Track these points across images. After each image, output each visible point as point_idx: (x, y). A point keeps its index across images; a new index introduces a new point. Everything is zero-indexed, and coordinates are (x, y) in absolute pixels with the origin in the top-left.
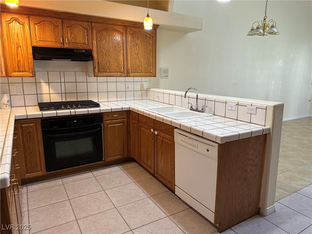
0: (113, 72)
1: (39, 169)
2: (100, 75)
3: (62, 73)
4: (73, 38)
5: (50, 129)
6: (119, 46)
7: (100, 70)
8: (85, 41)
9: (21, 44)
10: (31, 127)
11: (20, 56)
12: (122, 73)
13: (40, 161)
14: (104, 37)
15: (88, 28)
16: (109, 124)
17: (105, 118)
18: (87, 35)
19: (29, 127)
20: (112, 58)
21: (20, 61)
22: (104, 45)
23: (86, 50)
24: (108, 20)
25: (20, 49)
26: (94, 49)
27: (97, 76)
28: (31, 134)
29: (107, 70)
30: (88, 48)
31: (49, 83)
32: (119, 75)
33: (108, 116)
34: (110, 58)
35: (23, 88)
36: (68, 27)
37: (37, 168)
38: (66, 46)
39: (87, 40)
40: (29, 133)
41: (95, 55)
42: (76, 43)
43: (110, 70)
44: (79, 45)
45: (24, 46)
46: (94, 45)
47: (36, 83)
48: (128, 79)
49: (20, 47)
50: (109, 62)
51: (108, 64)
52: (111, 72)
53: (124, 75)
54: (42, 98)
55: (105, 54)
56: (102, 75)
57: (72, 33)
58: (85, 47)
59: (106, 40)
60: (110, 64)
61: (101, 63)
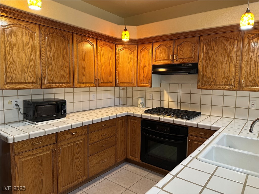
0: (219, 85)
1: (137, 156)
2: (204, 87)
3: (180, 85)
4: (181, 54)
5: (145, 128)
7: (204, 82)
8: (192, 55)
9: (146, 64)
10: (136, 123)
11: (145, 72)
12: (232, 85)
14: (212, 47)
15: (196, 43)
18: (194, 49)
19: (134, 123)
20: (219, 69)
21: (144, 76)
22: (212, 57)
23: (192, 64)
24: (218, 29)
26: (200, 62)
27: (201, 89)
28: (135, 128)
29: (212, 82)
30: (194, 62)
31: (169, 92)
32: (226, 88)
34: (217, 70)
35: (153, 95)
36: (178, 46)
38: (175, 62)
39: (194, 54)
41: (200, 67)
42: (183, 58)
43: (215, 83)
44: (186, 59)
46: (200, 58)
47: (161, 92)
48: (239, 93)
49: (146, 66)
50: (215, 74)
51: (214, 76)
52: (217, 85)
53: (234, 89)
54: (163, 104)
55: (212, 66)
56: (206, 88)
57: (181, 50)
58: (191, 61)
59: (214, 51)
60: (216, 76)
61: (206, 76)
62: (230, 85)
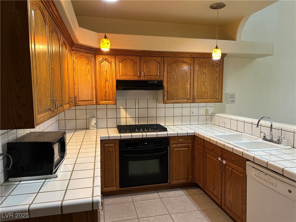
0: (180, 99)
1: (114, 185)
2: (169, 102)
3: (137, 101)
4: (148, 71)
5: (126, 149)
6: (187, 76)
7: (169, 97)
8: (157, 73)
9: (108, 79)
10: (111, 147)
11: (107, 88)
12: (188, 99)
13: (116, 177)
14: (174, 68)
15: (161, 62)
16: (175, 148)
17: (172, 142)
18: (159, 68)
19: (110, 147)
20: (179, 87)
21: (106, 92)
22: (174, 76)
23: (158, 81)
24: (178, 54)
25: (107, 82)
26: (165, 80)
27: (165, 103)
28: (110, 153)
29: (175, 97)
30: (160, 79)
31: (126, 109)
32: (185, 102)
33: (174, 140)
34: (178, 87)
35: (107, 113)
36: (144, 63)
37: (112, 184)
38: (142, 78)
39: (159, 72)
40: (110, 152)
41: (165, 84)
42: (150, 75)
43: (177, 98)
44: (153, 77)
45: (110, 80)
46: (165, 76)
47: (116, 109)
48: (193, 105)
49: (108, 81)
50: (177, 90)
51: (176, 92)
52: (178, 99)
53: (190, 102)
54: (120, 121)
55: (174, 84)
56: (170, 102)
57: (147, 67)
58: (157, 78)
59: (175, 71)
60: (178, 93)
61: (170, 92)
62: (187, 99)
